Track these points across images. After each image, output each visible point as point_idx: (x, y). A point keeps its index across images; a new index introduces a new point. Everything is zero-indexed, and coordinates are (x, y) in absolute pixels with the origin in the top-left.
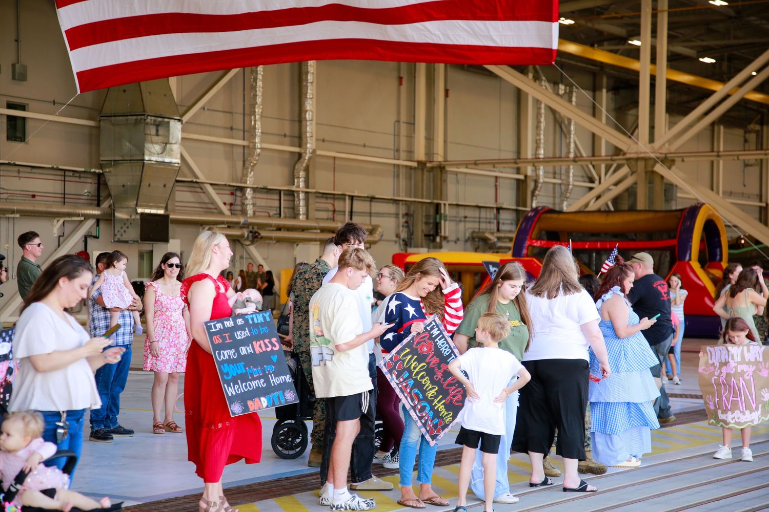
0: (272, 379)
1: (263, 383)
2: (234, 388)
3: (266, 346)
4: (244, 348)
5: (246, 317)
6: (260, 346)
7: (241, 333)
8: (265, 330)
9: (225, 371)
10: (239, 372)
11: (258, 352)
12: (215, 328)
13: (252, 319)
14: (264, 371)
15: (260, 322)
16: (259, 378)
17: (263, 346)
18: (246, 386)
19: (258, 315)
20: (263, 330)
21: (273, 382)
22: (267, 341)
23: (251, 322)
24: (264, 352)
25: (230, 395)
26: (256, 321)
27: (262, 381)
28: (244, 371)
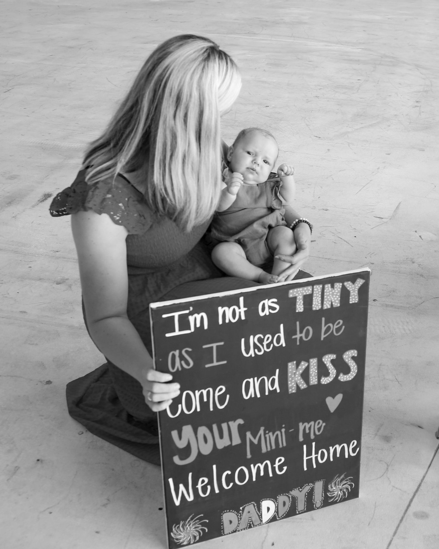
0: (309, 453)
1: (281, 468)
2: (195, 483)
3: (323, 371)
4: (254, 383)
5: (292, 293)
6: (305, 375)
7: (261, 341)
8: (334, 327)
9: (181, 444)
10: (221, 444)
11: (292, 390)
12: (184, 323)
13: (308, 299)
14: (292, 437)
15: (327, 306)
16: (272, 456)
17: (314, 371)
18: (230, 478)
19: (328, 287)
20: (328, 329)
21: (309, 462)
22: (327, 359)
23: (300, 308)
24: (310, 388)
25: (177, 503)
26: (316, 305)
27: (280, 460)
28: (237, 440)
